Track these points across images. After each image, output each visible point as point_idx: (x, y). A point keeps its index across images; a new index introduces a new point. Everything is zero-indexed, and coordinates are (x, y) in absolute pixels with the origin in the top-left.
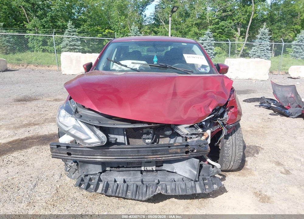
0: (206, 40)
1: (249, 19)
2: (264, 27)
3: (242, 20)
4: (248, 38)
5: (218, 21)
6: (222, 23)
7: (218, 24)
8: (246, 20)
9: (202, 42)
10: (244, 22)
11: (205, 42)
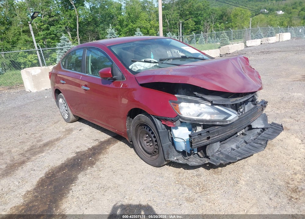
0: (64, 45)
1: (76, 23)
2: (111, 27)
3: (70, 24)
4: (80, 41)
5: (47, 26)
6: (52, 28)
7: (49, 30)
8: (73, 24)
9: (61, 47)
10: (72, 26)
11: (64, 47)
